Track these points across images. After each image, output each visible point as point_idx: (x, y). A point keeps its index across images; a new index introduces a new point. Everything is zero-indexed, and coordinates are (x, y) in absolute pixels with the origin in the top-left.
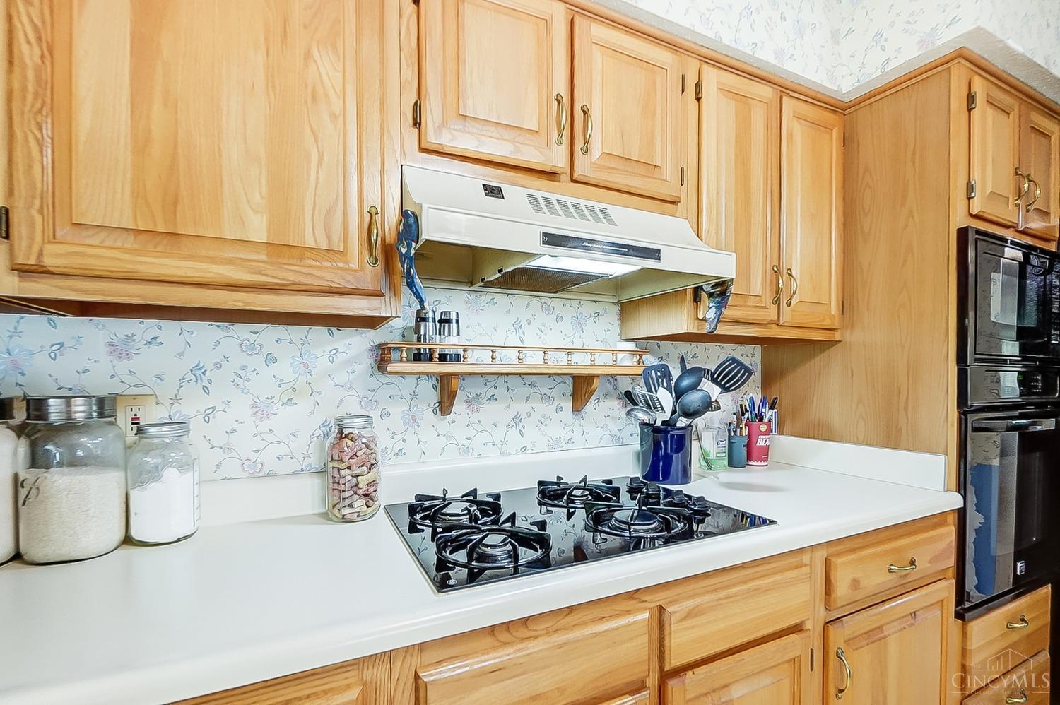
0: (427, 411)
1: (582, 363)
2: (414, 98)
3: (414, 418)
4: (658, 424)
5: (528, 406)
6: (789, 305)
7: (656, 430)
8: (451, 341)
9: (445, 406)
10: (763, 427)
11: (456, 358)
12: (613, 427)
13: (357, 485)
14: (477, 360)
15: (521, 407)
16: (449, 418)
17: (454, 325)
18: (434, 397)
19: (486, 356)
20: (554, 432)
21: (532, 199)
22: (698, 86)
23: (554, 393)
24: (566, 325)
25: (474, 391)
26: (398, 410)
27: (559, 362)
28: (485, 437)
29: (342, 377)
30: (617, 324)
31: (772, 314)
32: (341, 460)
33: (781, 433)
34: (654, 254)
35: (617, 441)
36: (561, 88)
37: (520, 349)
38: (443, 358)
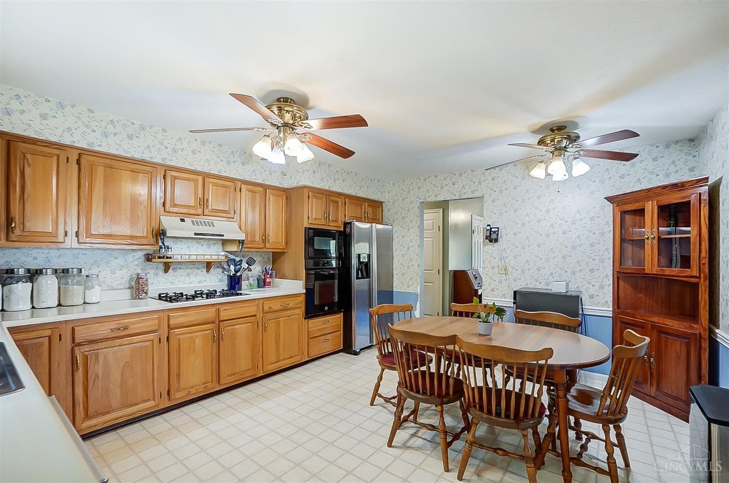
0: (161, 273)
1: (208, 258)
2: (163, 201)
3: (156, 274)
4: (231, 275)
5: (192, 271)
6: (268, 243)
7: (231, 277)
8: (169, 253)
9: (166, 271)
10: (268, 276)
11: (171, 258)
12: (220, 277)
13: (143, 290)
14: (177, 258)
15: (190, 271)
16: (167, 274)
17: (170, 249)
18: (163, 268)
19: (179, 257)
20: (200, 278)
21: (193, 222)
22: (240, 189)
23: (200, 267)
24: (205, 247)
25: (175, 266)
26: (152, 272)
27: (200, 258)
28: (178, 279)
29: (136, 263)
30: (221, 246)
31: (262, 246)
32: (140, 284)
33: (276, 278)
34: (223, 236)
35: (221, 281)
36: (200, 195)
37: (189, 255)
38: (167, 258)
